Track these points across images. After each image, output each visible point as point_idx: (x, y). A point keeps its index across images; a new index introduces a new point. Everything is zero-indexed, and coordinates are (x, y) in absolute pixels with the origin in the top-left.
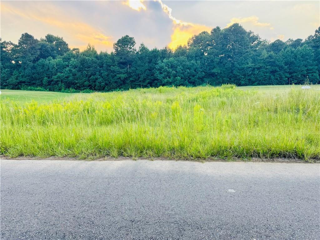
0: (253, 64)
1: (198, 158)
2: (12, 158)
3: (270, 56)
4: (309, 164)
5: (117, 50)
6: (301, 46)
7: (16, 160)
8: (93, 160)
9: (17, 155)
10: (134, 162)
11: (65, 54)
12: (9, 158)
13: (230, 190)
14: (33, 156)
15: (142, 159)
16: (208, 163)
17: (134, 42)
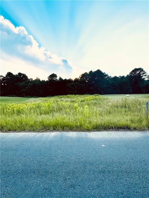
0: (106, 86)
1: (88, 130)
2: (6, 132)
3: (113, 83)
4: (133, 132)
5: (49, 79)
6: (124, 79)
7: (7, 133)
8: (42, 132)
9: (8, 130)
10: (61, 133)
11: (26, 81)
12: (4, 132)
13: (103, 145)
14: (15, 131)
15: (64, 131)
16: (92, 132)
17: (57, 76)
